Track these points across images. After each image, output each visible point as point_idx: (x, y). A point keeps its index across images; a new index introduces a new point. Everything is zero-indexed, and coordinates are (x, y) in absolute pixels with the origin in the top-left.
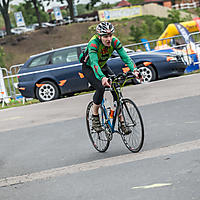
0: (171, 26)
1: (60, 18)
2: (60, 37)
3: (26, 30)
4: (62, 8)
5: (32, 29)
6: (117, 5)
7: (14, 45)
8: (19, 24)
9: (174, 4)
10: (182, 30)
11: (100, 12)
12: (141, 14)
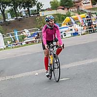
0: (68, 18)
1: (25, 15)
2: (24, 22)
3: (11, 20)
4: (25, 11)
5: (14, 19)
6: (47, 9)
7: (7, 25)
8: (9, 17)
9: (68, 9)
10: (72, 19)
11: (40, 13)
12: (56, 13)
